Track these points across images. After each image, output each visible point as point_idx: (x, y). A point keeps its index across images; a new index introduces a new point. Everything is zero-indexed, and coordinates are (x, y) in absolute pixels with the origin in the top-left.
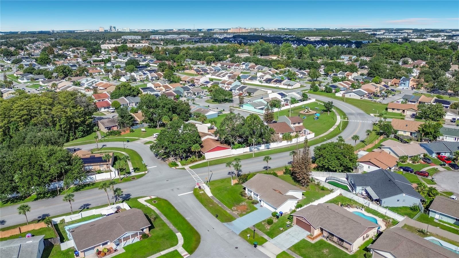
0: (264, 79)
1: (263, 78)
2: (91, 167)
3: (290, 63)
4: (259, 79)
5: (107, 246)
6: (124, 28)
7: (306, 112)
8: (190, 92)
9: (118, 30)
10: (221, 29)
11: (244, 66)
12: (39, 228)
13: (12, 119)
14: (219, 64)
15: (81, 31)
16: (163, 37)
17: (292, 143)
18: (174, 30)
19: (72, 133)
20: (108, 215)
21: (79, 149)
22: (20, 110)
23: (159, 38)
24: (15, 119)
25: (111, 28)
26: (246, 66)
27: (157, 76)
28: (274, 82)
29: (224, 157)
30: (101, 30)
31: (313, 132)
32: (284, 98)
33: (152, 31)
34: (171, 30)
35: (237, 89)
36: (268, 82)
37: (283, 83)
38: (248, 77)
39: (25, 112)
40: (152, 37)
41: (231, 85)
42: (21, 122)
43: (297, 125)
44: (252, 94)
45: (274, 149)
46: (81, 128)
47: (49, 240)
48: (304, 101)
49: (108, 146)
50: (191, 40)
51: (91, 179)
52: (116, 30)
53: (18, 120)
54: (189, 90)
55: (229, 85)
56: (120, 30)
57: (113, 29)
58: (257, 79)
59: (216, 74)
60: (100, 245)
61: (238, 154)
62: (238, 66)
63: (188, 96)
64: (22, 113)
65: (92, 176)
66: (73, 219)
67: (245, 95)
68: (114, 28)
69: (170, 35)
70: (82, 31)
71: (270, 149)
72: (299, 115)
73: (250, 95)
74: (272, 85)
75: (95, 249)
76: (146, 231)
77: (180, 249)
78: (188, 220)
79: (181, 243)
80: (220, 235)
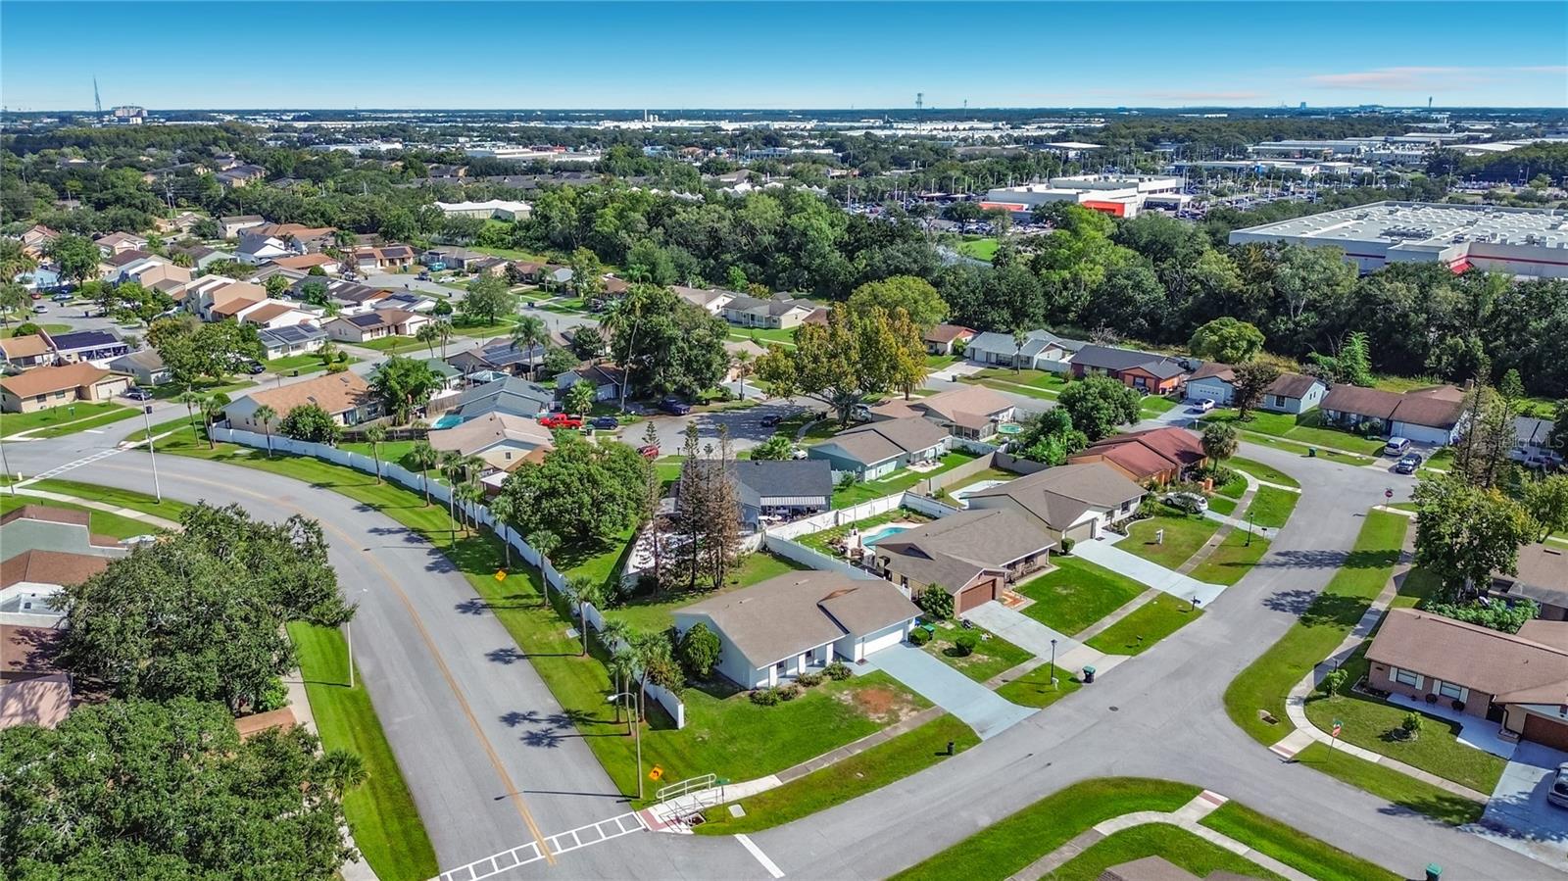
77: (1188, 817)
78: (999, 818)
79: (1154, 817)
80: (1061, 741)
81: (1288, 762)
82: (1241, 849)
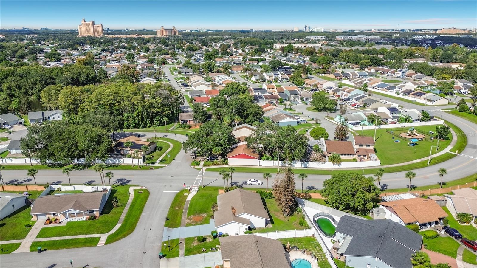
0: (402, 91)
1: (402, 89)
2: (128, 152)
3: (463, 73)
4: (398, 89)
5: (56, 217)
6: (318, 28)
7: (408, 134)
8: (298, 97)
9: (312, 29)
10: (431, 30)
11: (400, 74)
12: (41, 190)
13: (101, 102)
14: (373, 69)
15: (276, 31)
16: (349, 38)
17: (340, 167)
18: (373, 30)
19: (149, 120)
20: (86, 192)
21: (144, 136)
22: (108, 96)
23: (344, 39)
24: (103, 102)
25: (305, 28)
26: (402, 74)
27: (288, 77)
28: (413, 94)
29: (250, 167)
30: (296, 30)
31: (379, 159)
32: (395, 115)
33: (347, 31)
34: (369, 30)
35: (354, 98)
36: (407, 94)
37: (423, 97)
38: (386, 87)
39: (112, 97)
40: (338, 38)
41: (350, 93)
42: (107, 105)
43: (364, 147)
44: (368, 105)
45: (311, 170)
46: (158, 117)
47: (29, 200)
48: (423, 121)
49: (167, 137)
50: (377, 42)
51: (119, 161)
52: (311, 30)
53: (105, 103)
54: (297, 94)
55: (348, 93)
56: (314, 30)
57: (307, 28)
58: (395, 90)
59: (353, 81)
60: (50, 214)
61: (266, 166)
62: (394, 72)
63: (295, 100)
64: (109, 98)
65: (120, 159)
66: (68, 190)
67: (358, 106)
68: (309, 27)
69: (359, 36)
70: (278, 31)
71: (306, 169)
72: (393, 138)
73: (364, 107)
74: (410, 98)
75: (47, 216)
76: (97, 214)
77: (104, 238)
78: (141, 216)
79: (111, 232)
80: (148, 236)
81: (86, 266)
82: (88, 236)
